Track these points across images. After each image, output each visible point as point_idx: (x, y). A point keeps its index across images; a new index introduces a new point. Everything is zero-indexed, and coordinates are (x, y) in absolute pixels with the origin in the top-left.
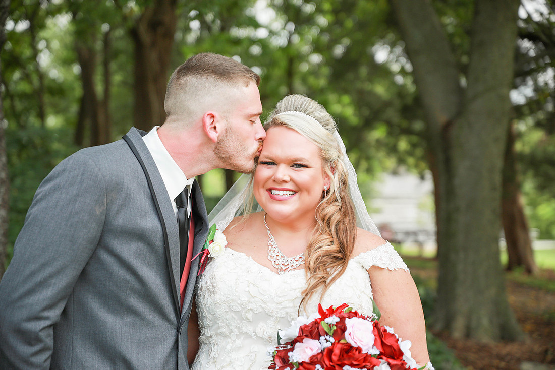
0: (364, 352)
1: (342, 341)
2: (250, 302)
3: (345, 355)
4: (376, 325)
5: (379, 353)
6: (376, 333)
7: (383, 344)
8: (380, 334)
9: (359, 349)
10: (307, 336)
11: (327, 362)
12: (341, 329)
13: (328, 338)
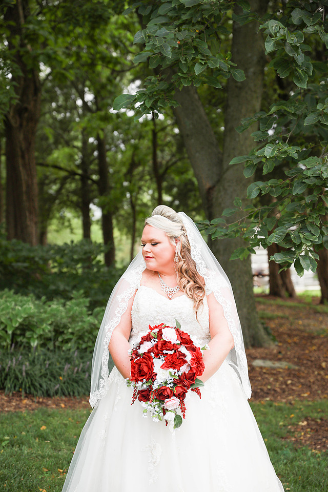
0: (172, 343)
1: (161, 340)
2: (158, 316)
3: (163, 346)
4: (177, 330)
5: (179, 342)
6: (178, 333)
7: (181, 338)
8: (180, 334)
9: (170, 342)
10: (145, 341)
11: (156, 351)
12: (160, 334)
13: (155, 340)
